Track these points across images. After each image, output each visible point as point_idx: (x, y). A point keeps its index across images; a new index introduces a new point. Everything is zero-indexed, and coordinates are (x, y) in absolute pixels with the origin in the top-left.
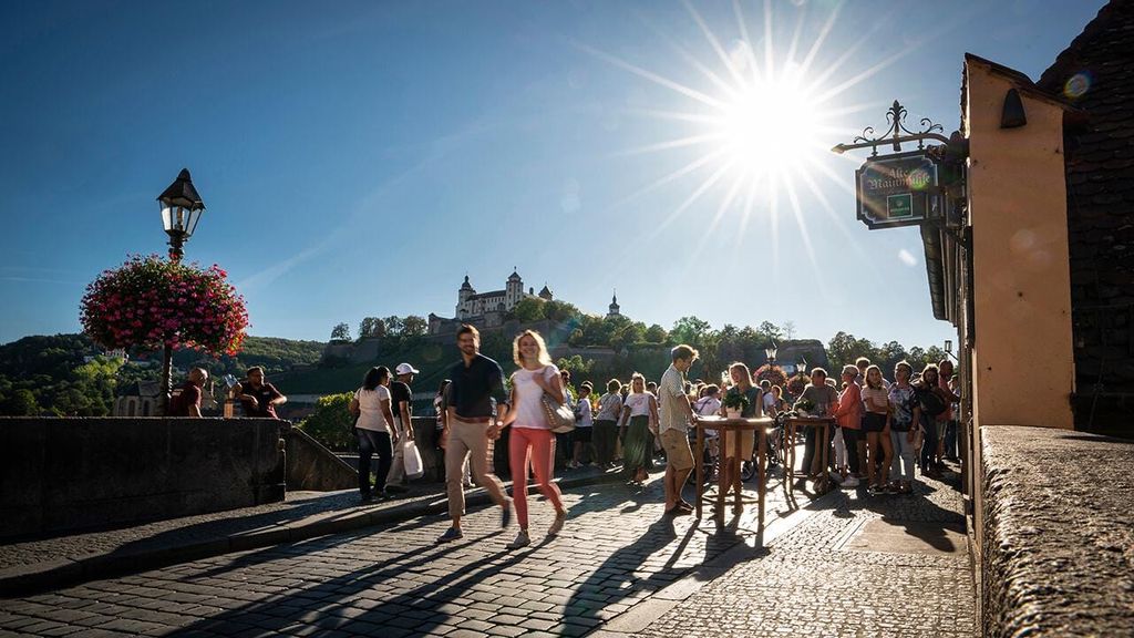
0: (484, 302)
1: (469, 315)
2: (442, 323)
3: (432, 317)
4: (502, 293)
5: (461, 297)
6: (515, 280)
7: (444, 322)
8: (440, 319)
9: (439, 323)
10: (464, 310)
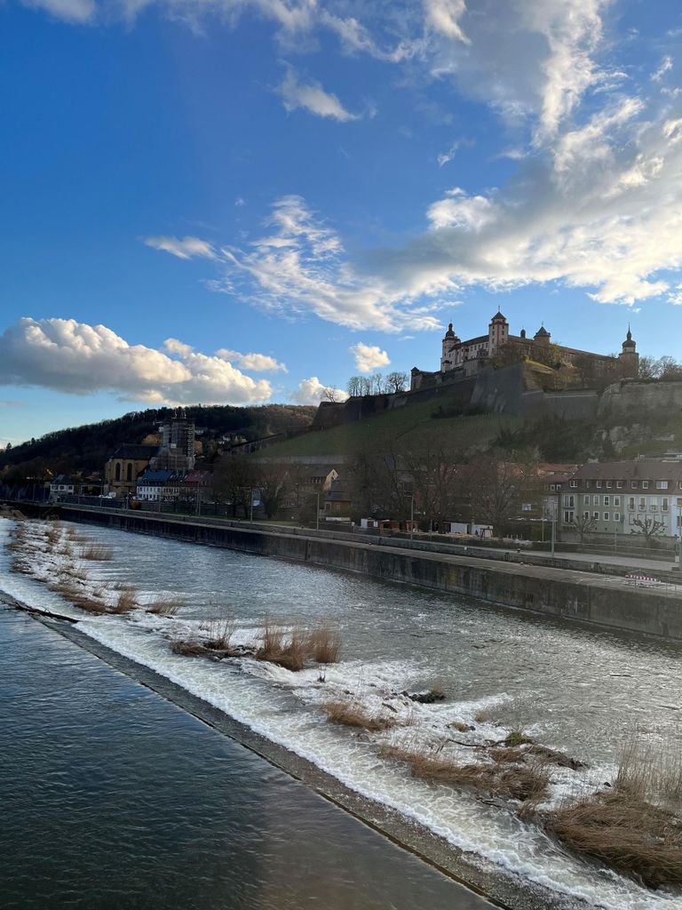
0: (467, 350)
1: (453, 366)
2: (424, 376)
3: (415, 372)
4: (484, 339)
5: (444, 347)
6: (499, 321)
7: (426, 376)
8: (422, 373)
9: (420, 378)
10: (447, 362)
